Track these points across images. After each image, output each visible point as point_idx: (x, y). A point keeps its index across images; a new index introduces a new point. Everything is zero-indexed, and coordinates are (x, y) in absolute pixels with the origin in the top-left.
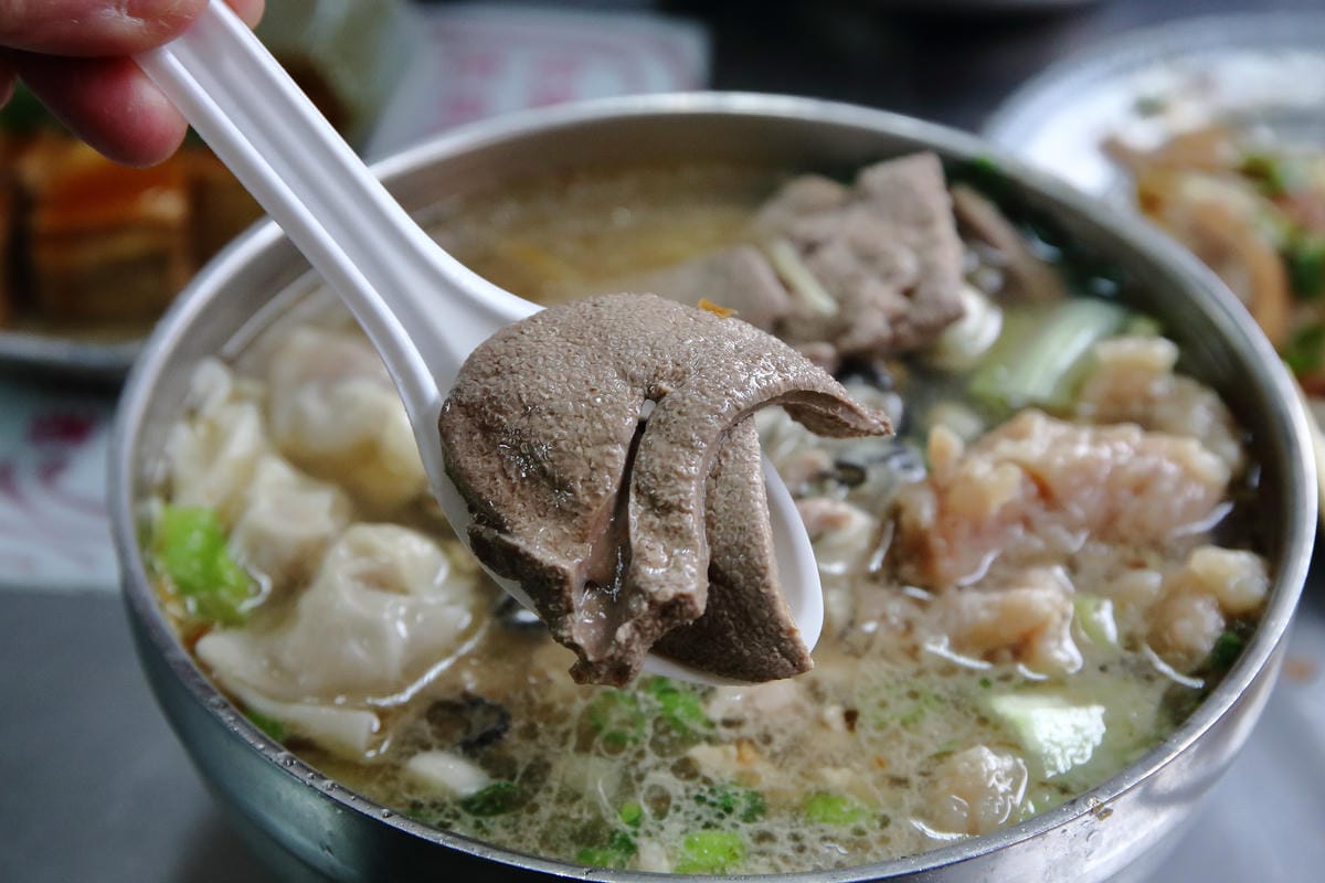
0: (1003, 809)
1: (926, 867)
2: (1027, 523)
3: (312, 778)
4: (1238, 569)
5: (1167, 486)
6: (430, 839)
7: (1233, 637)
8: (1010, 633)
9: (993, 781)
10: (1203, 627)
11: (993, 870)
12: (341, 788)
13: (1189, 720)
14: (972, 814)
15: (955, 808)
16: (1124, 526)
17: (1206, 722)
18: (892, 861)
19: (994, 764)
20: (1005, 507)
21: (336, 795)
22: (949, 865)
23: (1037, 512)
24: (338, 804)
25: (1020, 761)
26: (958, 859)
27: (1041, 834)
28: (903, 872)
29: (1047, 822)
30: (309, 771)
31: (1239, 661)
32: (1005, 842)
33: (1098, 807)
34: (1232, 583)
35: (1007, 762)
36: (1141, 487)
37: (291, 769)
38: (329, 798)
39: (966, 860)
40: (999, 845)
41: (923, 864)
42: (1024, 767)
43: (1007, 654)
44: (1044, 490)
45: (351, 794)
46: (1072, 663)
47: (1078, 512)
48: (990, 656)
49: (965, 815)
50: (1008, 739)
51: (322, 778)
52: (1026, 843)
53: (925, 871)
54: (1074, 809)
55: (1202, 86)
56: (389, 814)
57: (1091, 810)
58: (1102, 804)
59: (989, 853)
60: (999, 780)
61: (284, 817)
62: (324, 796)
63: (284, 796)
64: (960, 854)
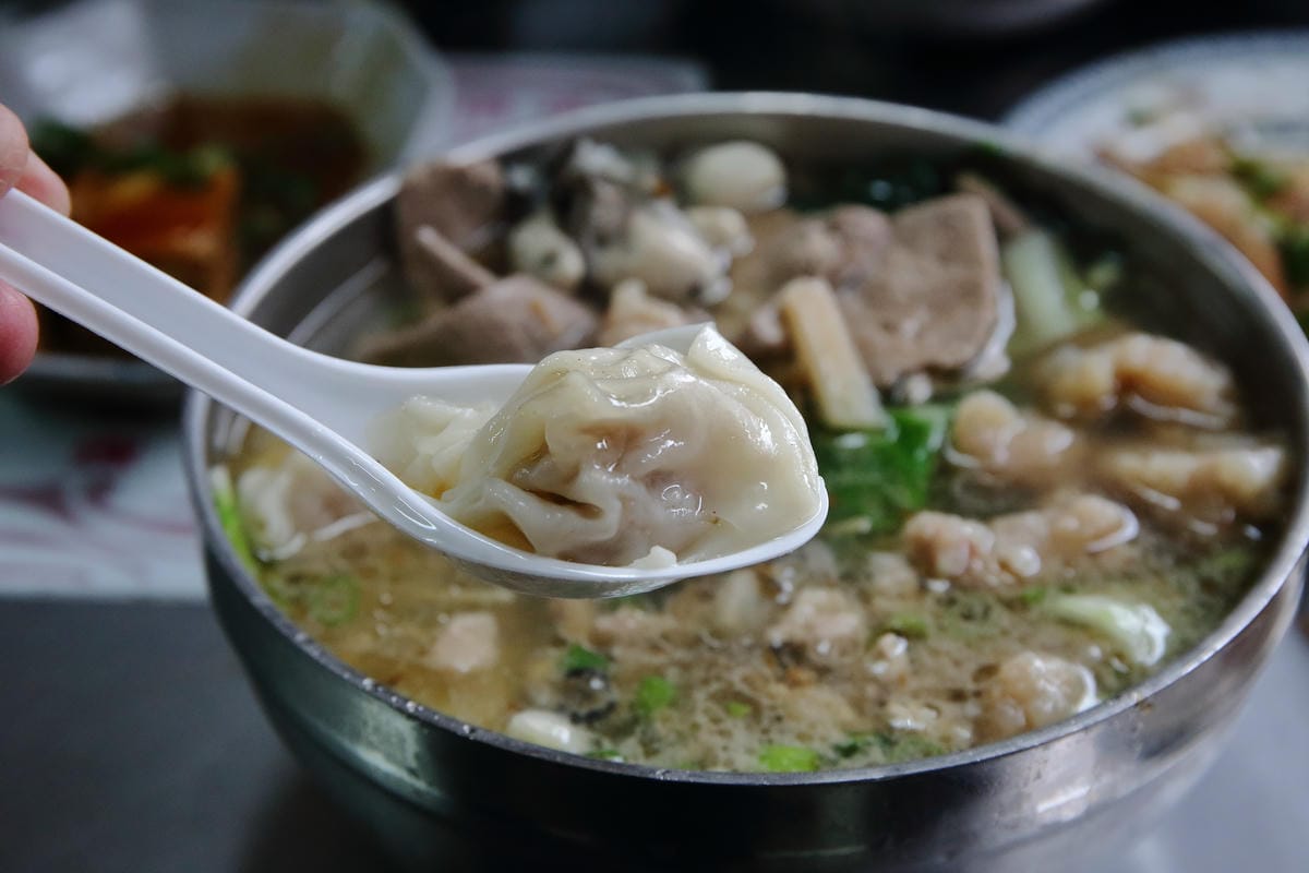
12: (426, 709)
14: (1026, 713)
19: (1041, 667)
24: (425, 722)
26: (1013, 749)
33: (1142, 701)
37: (377, 694)
38: (414, 718)
39: (1021, 751)
40: (1050, 736)
45: (435, 713)
49: (1020, 716)
51: (407, 700)
52: (1076, 735)
53: (983, 762)
54: (1119, 702)
55: (1190, 99)
56: (473, 730)
57: (1137, 705)
58: (1146, 699)
59: (1042, 744)
60: (1047, 680)
61: (371, 746)
62: (410, 716)
63: (371, 723)
64: (1014, 745)
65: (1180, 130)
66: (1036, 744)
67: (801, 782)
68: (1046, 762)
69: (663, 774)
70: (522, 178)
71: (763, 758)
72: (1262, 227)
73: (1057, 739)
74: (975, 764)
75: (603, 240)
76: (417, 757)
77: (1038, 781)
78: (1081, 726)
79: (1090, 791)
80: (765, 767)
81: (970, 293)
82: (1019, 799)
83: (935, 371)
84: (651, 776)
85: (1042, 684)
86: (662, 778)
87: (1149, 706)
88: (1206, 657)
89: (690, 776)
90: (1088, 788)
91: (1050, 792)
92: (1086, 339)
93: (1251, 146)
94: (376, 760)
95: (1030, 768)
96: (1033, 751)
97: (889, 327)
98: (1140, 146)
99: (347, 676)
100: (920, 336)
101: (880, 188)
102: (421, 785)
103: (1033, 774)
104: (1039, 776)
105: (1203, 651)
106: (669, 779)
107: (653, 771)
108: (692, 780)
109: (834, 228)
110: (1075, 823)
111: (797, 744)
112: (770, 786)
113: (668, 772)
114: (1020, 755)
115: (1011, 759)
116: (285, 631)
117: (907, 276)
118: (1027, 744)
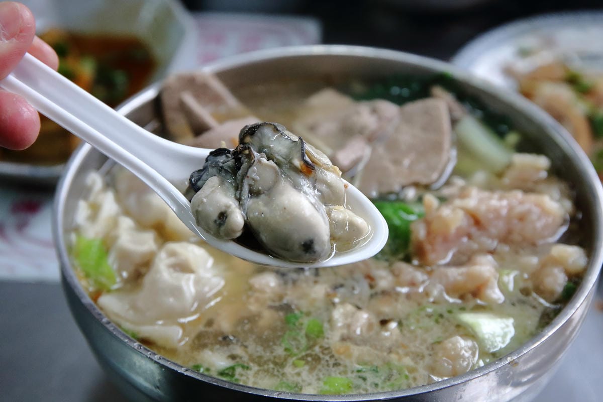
0: (468, 364)
1: (434, 389)
2: (470, 236)
3: (150, 354)
4: (573, 254)
5: (534, 217)
6: (206, 381)
7: (571, 285)
8: (471, 286)
9: (463, 352)
10: (558, 281)
11: (464, 390)
12: (164, 359)
13: (553, 322)
14: (454, 367)
15: (446, 364)
16: (516, 237)
17: (560, 322)
18: (418, 387)
19: (463, 344)
20: (459, 229)
21: (162, 362)
22: (444, 388)
23: (474, 230)
24: (162, 366)
25: (475, 343)
26: (449, 385)
27: (487, 374)
28: (424, 391)
29: (489, 368)
30: (149, 351)
31: (574, 295)
32: (470, 378)
33: (512, 361)
34: (570, 261)
35: (469, 343)
36: (522, 218)
37: (140, 351)
38: (158, 363)
39: (452, 386)
40: (467, 379)
41: (432, 388)
42: (477, 346)
43: (470, 296)
44: (476, 221)
45: (168, 361)
46: (499, 299)
47: (493, 231)
48: (462, 297)
49: (451, 367)
50: (469, 333)
51: (155, 354)
52: (480, 378)
53: (433, 391)
54: (501, 362)
55: (549, 43)
56: (186, 370)
57: (509, 363)
58: (514, 360)
59: (462, 383)
60: (466, 351)
62: (156, 362)
64: (449, 383)
65: (544, 58)
66: (460, 383)
72: (579, 108)
73: (470, 380)
74: (430, 392)
76: (159, 382)
77: (460, 400)
81: (437, 148)
84: (272, 396)
86: (277, 397)
87: (515, 364)
88: (543, 339)
89: (290, 396)
93: (578, 66)
95: (456, 394)
96: (459, 386)
97: (397, 162)
99: (126, 340)
100: (410, 167)
101: (395, 90)
102: (162, 394)
103: (458, 396)
104: (461, 397)
107: (273, 392)
109: (374, 111)
114: (452, 388)
115: (448, 390)
116: (97, 317)
117: (407, 136)
118: (456, 383)
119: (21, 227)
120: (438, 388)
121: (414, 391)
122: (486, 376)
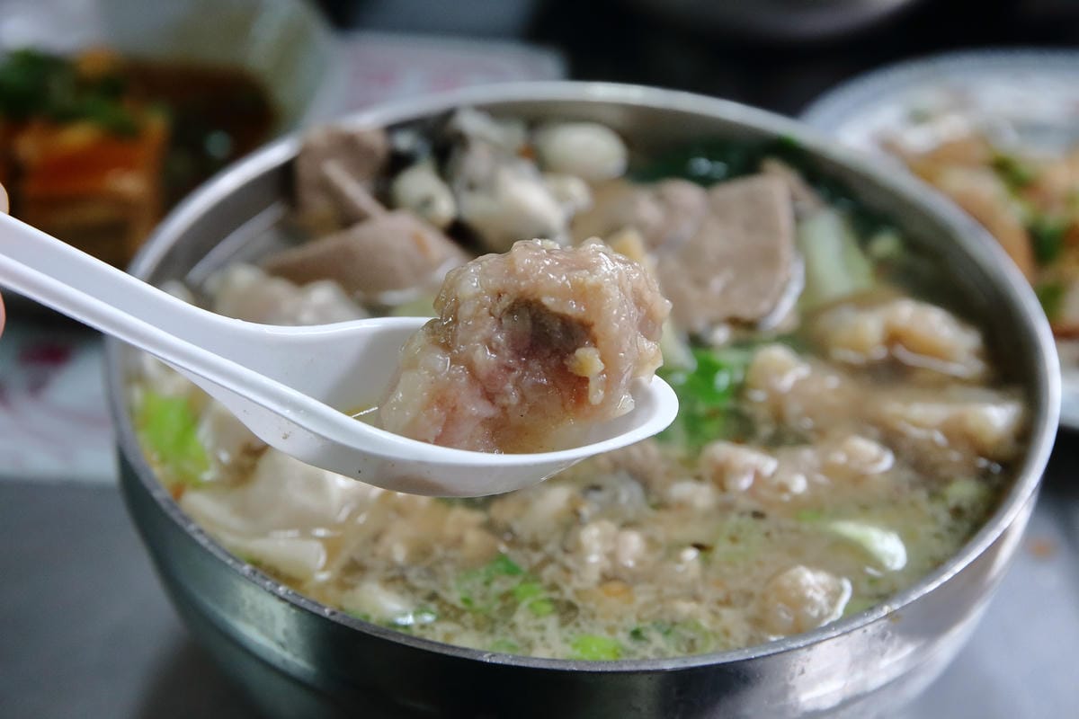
1: (757, 655)
3: (272, 585)
12: (294, 594)
14: (796, 619)
15: (783, 615)
18: (731, 650)
19: (811, 579)
21: (290, 599)
22: (774, 654)
24: (292, 606)
26: (782, 649)
27: (848, 631)
28: (740, 658)
29: (852, 623)
30: (268, 580)
32: (814, 639)
33: (891, 613)
37: (254, 579)
38: (285, 600)
39: (788, 651)
41: (754, 652)
45: (302, 598)
49: (791, 619)
51: (279, 585)
53: (756, 658)
54: (873, 613)
55: (961, 103)
56: (333, 613)
57: (888, 615)
58: (895, 611)
59: (806, 646)
60: (816, 591)
61: (247, 621)
62: (282, 599)
63: (248, 602)
64: (784, 645)
65: (952, 127)
66: (802, 645)
67: (604, 669)
68: (808, 660)
69: (490, 657)
70: (405, 141)
71: (575, 646)
72: (1014, 213)
73: (819, 642)
74: (750, 660)
75: (472, 187)
76: (286, 633)
77: (803, 676)
78: (839, 632)
79: (845, 685)
80: (577, 654)
81: (769, 259)
82: (786, 690)
83: (735, 322)
84: (479, 658)
85: (810, 593)
86: (488, 661)
87: (897, 617)
88: (946, 577)
89: (512, 660)
90: (844, 682)
91: (811, 685)
92: (861, 302)
93: (1011, 144)
94: (251, 633)
95: (795, 665)
96: (800, 652)
97: (701, 283)
98: (918, 139)
99: (230, 562)
100: (726, 291)
101: (703, 165)
102: (288, 656)
103: (798, 669)
104: (803, 672)
105: (944, 573)
106: (494, 661)
107: (481, 653)
108: (513, 663)
109: (660, 199)
110: (833, 711)
111: (605, 634)
112: (578, 672)
113: (494, 655)
114: (787, 655)
115: (780, 657)
116: (180, 521)
117: (717, 240)
118: (794, 645)
119: (36, 387)
120: (764, 653)
121: (723, 657)
122: (845, 637)
